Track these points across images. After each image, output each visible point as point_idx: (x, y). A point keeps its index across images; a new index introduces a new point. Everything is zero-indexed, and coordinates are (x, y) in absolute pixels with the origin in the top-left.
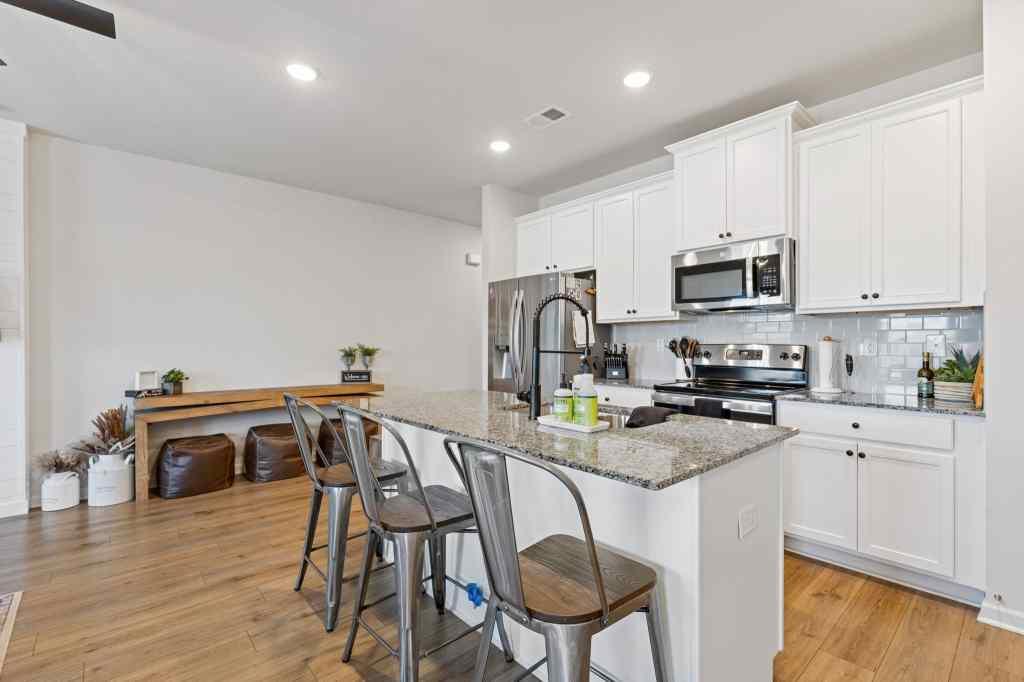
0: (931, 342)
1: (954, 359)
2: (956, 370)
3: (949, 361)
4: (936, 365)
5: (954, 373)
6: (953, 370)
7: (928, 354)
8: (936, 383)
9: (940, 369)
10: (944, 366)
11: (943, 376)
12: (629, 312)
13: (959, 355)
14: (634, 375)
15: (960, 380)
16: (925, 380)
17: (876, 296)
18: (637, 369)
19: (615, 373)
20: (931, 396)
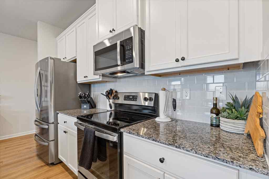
0: (218, 90)
1: (232, 102)
2: (234, 110)
3: (229, 103)
4: (221, 105)
5: (232, 112)
6: (231, 110)
7: (216, 98)
8: (221, 118)
9: (223, 108)
10: (225, 106)
11: (225, 114)
12: (84, 77)
13: (235, 100)
14: (97, 107)
15: (237, 118)
16: (214, 116)
17: (183, 59)
18: (98, 104)
19: (85, 106)
20: (218, 126)
